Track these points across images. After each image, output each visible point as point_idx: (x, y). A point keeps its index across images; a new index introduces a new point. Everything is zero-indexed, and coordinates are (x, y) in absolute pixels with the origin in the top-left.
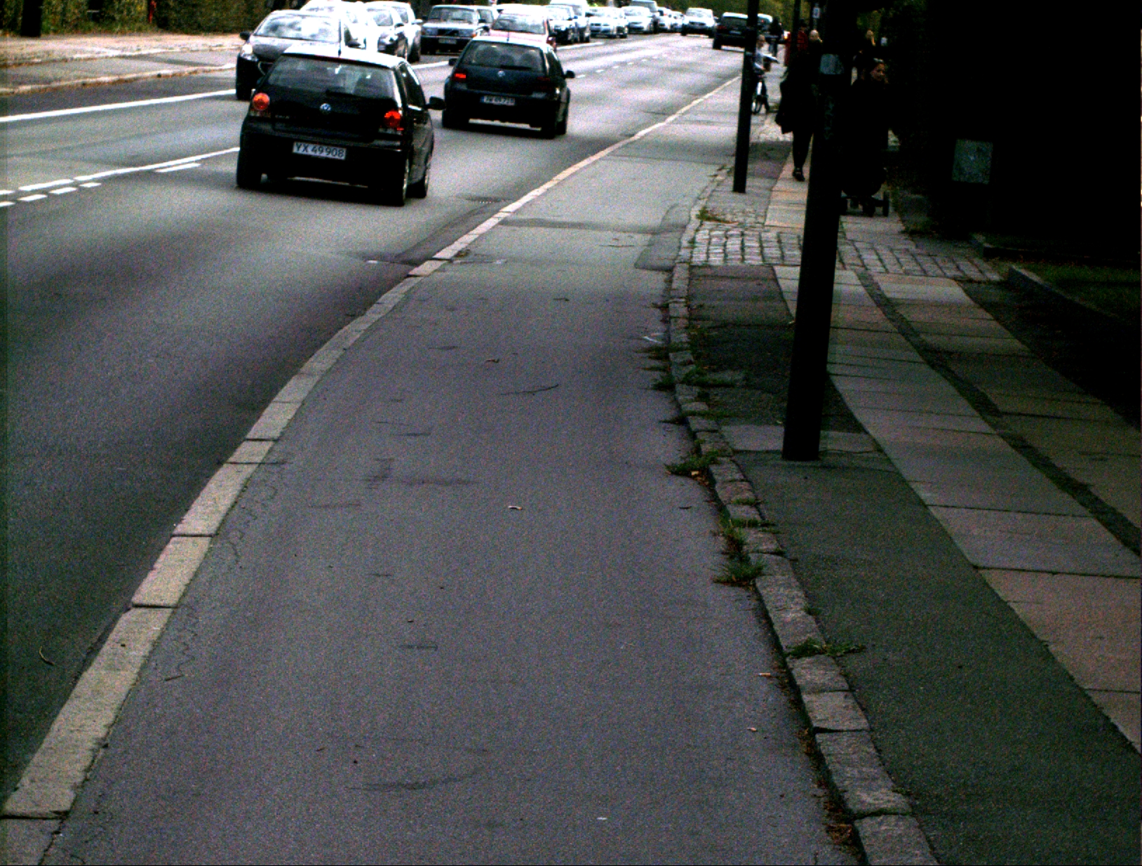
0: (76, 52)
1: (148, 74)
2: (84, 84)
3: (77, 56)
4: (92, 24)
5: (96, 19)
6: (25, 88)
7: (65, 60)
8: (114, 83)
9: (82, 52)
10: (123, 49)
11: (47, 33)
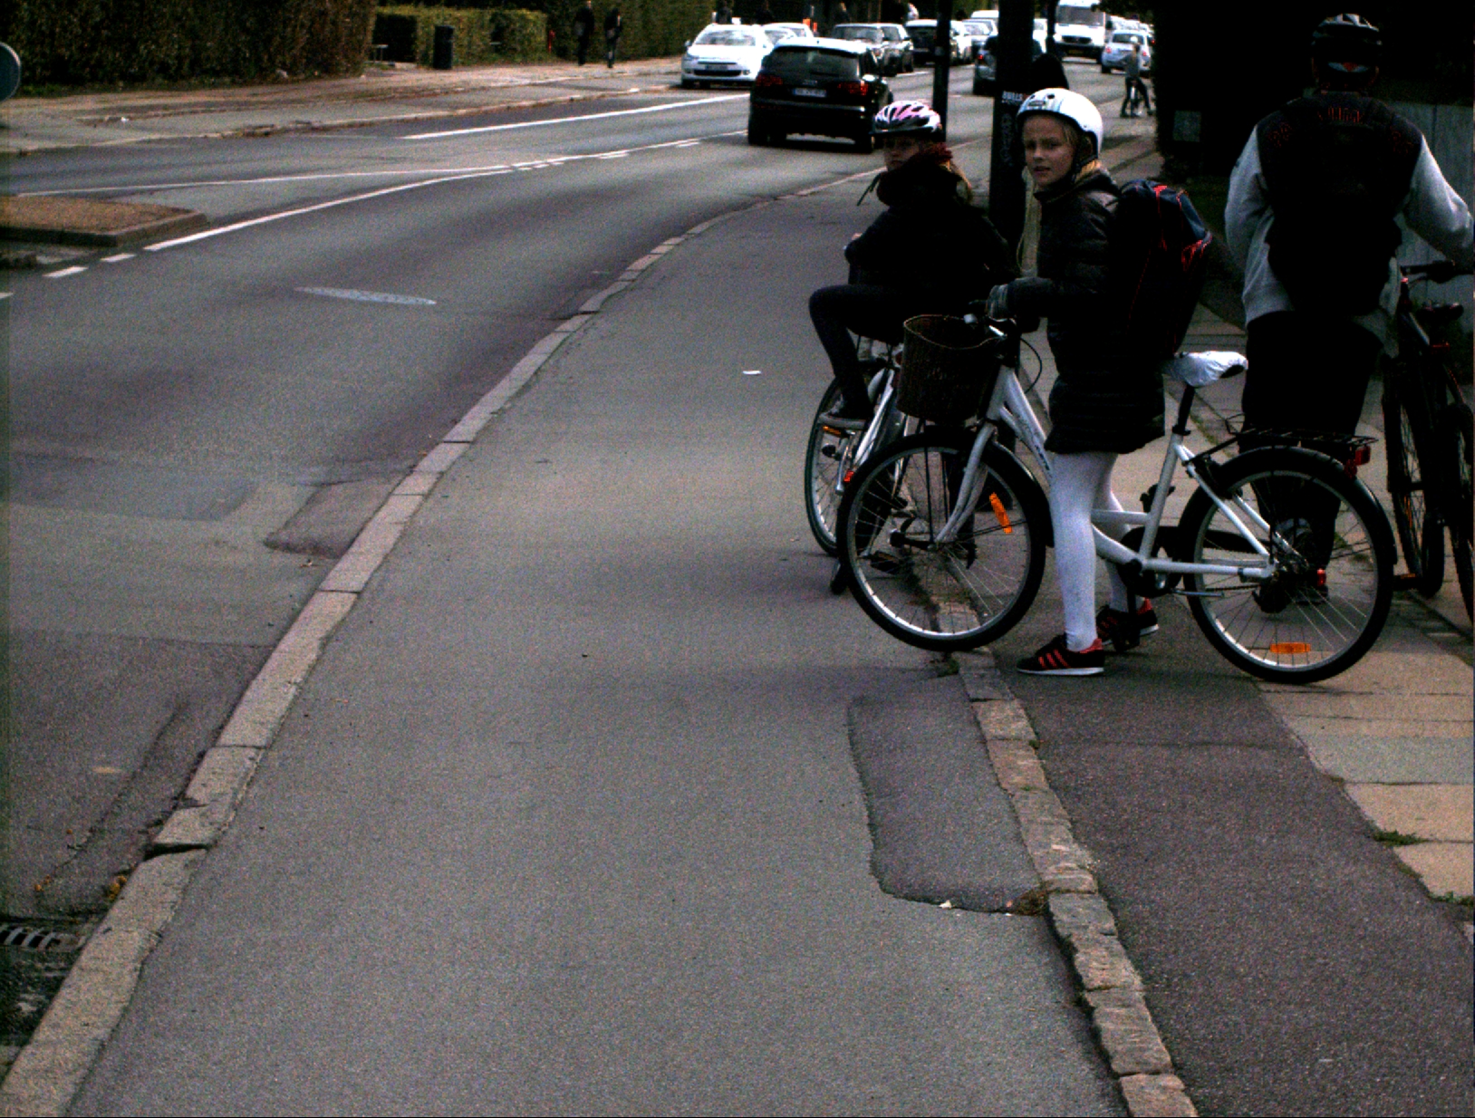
0: (489, 81)
1: (561, 98)
2: (509, 108)
3: (493, 85)
4: (494, 55)
5: (497, 50)
6: (462, 112)
7: (483, 88)
8: (534, 106)
9: (495, 82)
10: (532, 78)
11: (457, 65)
